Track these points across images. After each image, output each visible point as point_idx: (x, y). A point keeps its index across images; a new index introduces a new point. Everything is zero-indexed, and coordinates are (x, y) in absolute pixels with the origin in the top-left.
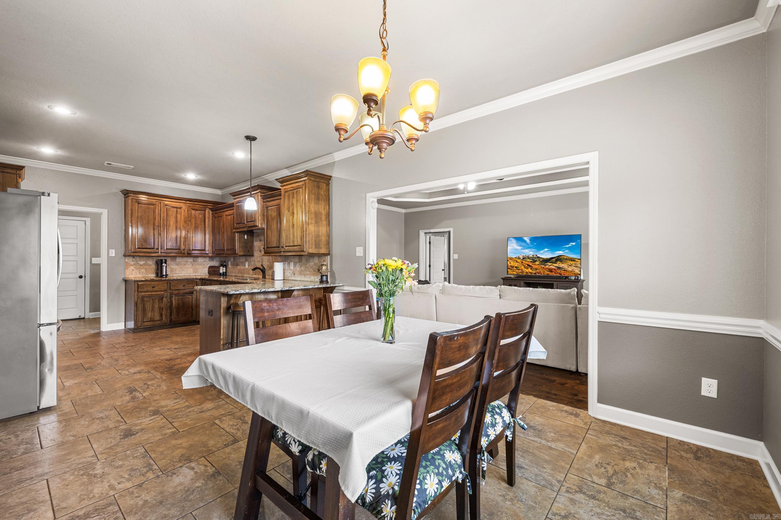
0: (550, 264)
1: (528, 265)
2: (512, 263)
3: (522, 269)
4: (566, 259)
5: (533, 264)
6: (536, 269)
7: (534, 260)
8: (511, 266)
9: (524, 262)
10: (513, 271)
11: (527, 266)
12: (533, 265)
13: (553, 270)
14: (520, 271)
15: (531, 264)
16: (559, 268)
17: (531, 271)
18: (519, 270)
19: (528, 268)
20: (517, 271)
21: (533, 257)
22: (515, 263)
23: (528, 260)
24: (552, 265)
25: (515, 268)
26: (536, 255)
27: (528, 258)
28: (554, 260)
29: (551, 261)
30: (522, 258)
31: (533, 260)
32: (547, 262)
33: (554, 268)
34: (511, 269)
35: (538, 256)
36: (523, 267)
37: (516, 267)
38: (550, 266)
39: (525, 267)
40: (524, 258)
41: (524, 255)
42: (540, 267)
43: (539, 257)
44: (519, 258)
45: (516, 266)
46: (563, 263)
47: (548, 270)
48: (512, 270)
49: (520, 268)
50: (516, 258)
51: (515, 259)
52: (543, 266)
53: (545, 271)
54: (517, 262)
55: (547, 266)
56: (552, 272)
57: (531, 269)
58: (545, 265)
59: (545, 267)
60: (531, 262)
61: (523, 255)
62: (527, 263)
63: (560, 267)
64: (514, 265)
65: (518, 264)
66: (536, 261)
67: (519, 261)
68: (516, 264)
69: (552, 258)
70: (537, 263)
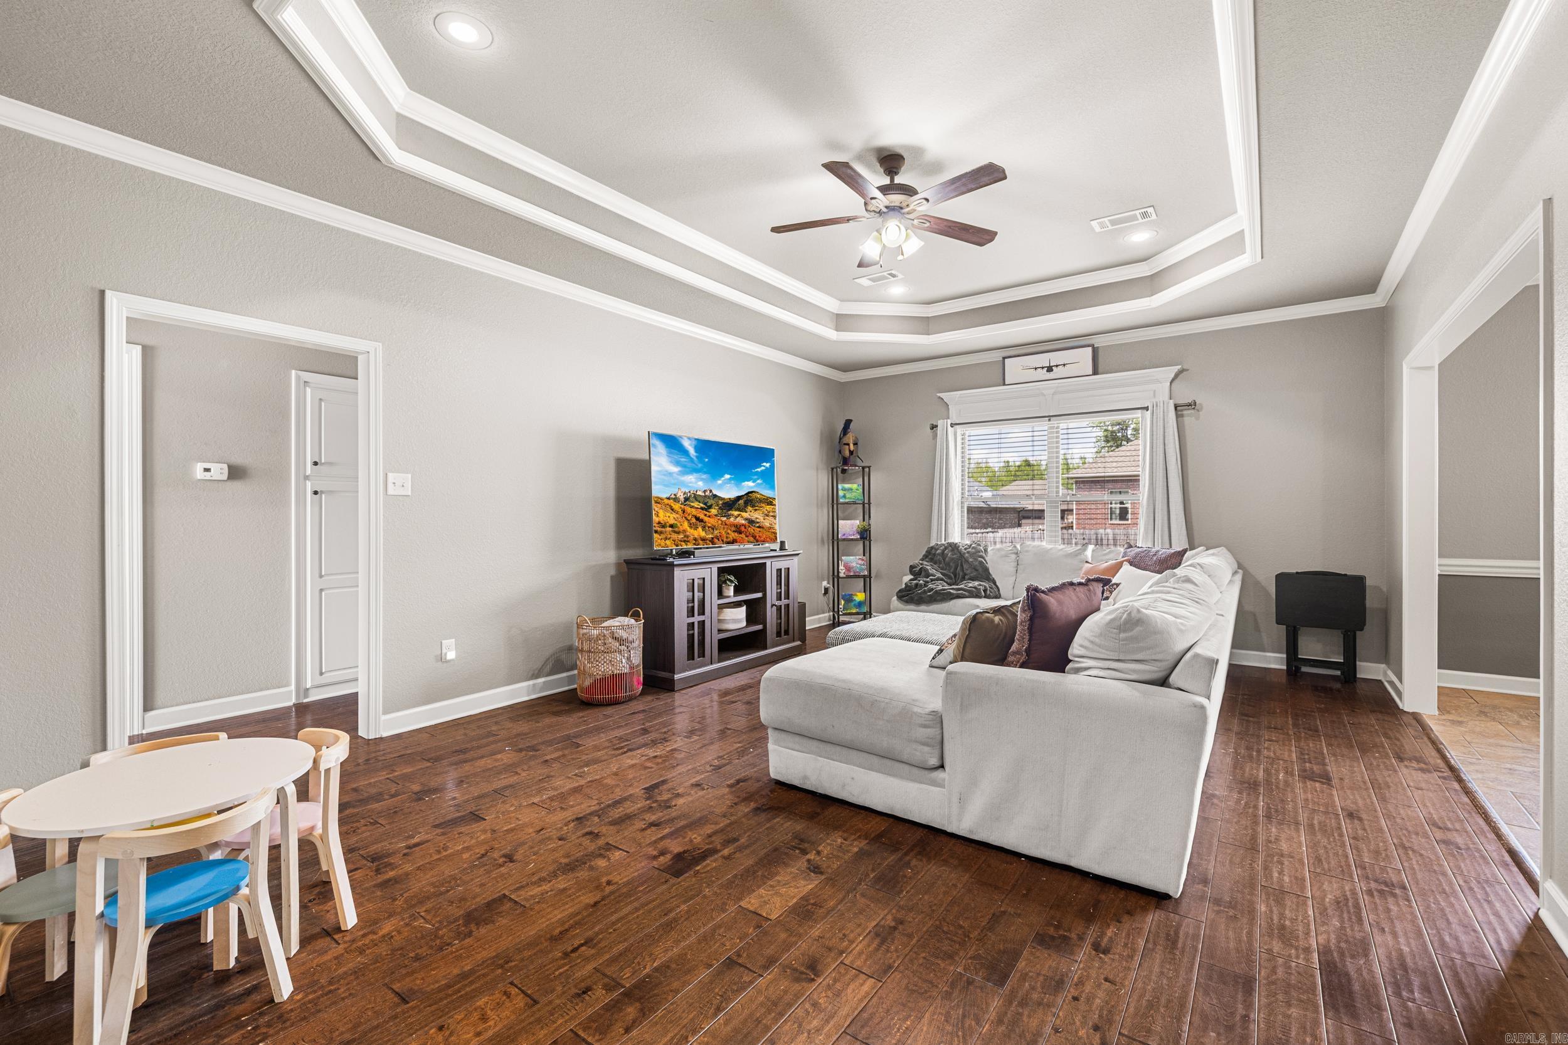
0: (736, 513)
1: (697, 519)
2: (661, 513)
3: (684, 531)
4: (761, 501)
5: (706, 515)
6: (713, 528)
7: (708, 501)
8: (659, 523)
9: (688, 509)
10: (666, 539)
11: (694, 520)
12: (706, 519)
13: (743, 529)
14: (681, 536)
15: (702, 516)
16: (751, 522)
17: (703, 534)
18: (678, 533)
19: (696, 528)
20: (675, 536)
21: (705, 496)
22: (668, 514)
23: (696, 504)
24: (739, 515)
25: (669, 529)
26: (711, 491)
27: (696, 498)
28: (741, 502)
29: (737, 506)
30: (682, 498)
31: (705, 504)
32: (730, 509)
33: (743, 522)
34: (661, 533)
35: (715, 492)
36: (686, 525)
37: (671, 526)
38: (736, 517)
39: (691, 525)
40: (686, 499)
41: (687, 491)
42: (720, 522)
43: (715, 496)
44: (676, 500)
45: (672, 522)
46: (756, 510)
47: (733, 529)
48: (663, 536)
49: (681, 529)
50: (669, 498)
51: (666, 501)
52: (725, 519)
53: (729, 531)
54: (672, 510)
55: (732, 519)
56: (741, 533)
57: (704, 528)
58: (728, 516)
59: (728, 523)
60: (702, 509)
61: (683, 490)
62: (694, 512)
63: (753, 518)
64: (665, 519)
65: (675, 515)
66: (710, 507)
67: (677, 506)
68: (671, 516)
69: (739, 498)
70: (714, 511)
